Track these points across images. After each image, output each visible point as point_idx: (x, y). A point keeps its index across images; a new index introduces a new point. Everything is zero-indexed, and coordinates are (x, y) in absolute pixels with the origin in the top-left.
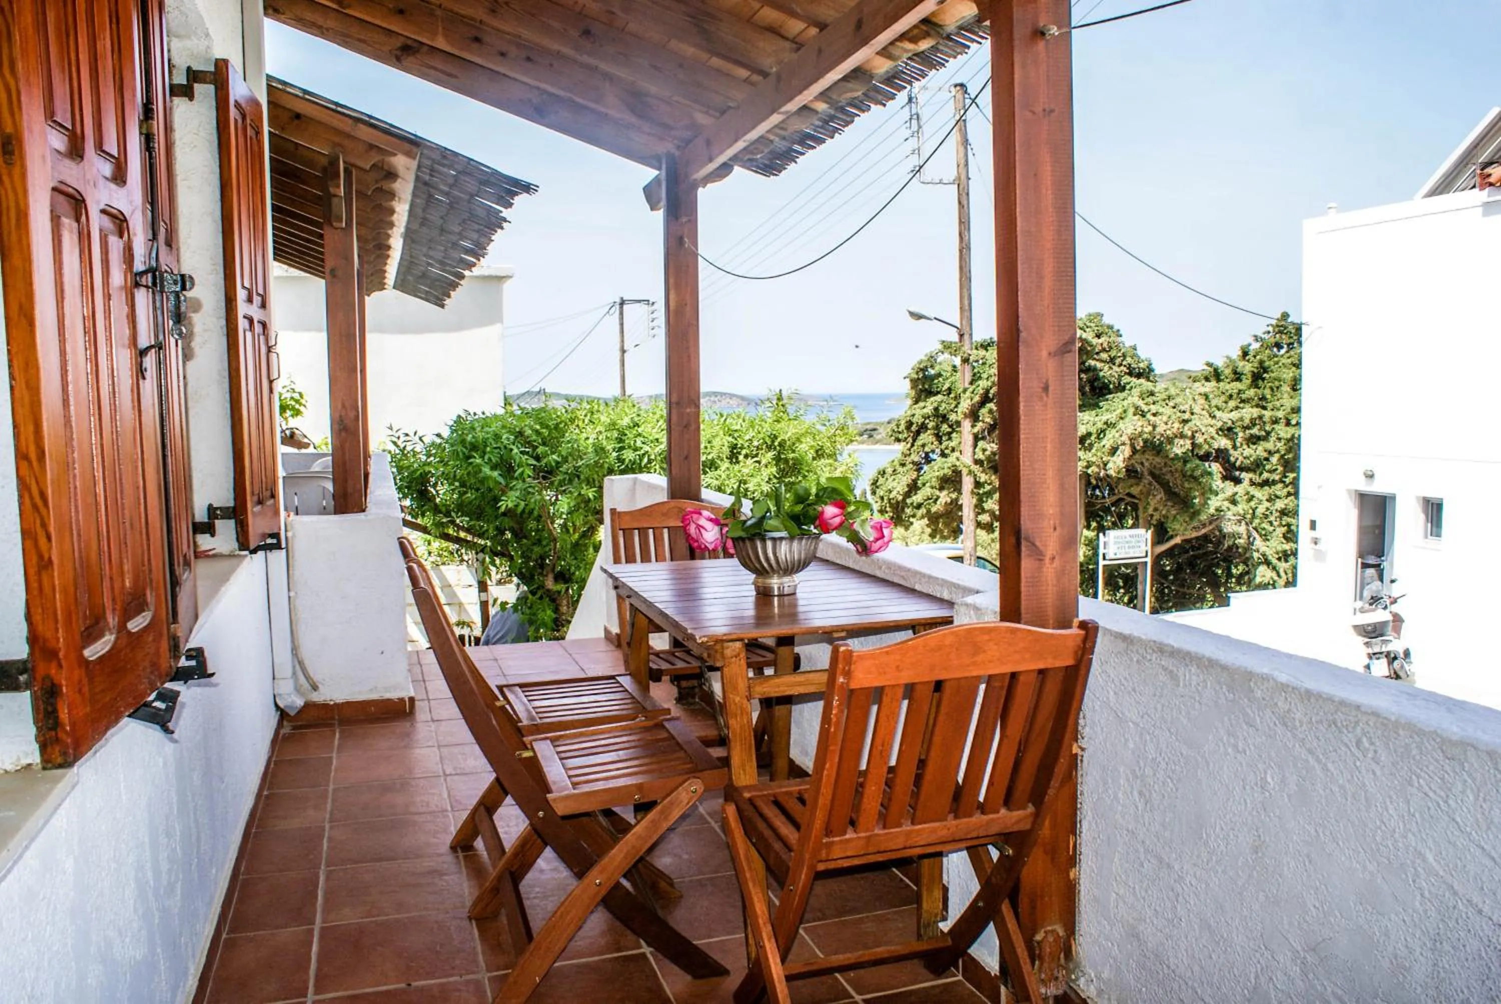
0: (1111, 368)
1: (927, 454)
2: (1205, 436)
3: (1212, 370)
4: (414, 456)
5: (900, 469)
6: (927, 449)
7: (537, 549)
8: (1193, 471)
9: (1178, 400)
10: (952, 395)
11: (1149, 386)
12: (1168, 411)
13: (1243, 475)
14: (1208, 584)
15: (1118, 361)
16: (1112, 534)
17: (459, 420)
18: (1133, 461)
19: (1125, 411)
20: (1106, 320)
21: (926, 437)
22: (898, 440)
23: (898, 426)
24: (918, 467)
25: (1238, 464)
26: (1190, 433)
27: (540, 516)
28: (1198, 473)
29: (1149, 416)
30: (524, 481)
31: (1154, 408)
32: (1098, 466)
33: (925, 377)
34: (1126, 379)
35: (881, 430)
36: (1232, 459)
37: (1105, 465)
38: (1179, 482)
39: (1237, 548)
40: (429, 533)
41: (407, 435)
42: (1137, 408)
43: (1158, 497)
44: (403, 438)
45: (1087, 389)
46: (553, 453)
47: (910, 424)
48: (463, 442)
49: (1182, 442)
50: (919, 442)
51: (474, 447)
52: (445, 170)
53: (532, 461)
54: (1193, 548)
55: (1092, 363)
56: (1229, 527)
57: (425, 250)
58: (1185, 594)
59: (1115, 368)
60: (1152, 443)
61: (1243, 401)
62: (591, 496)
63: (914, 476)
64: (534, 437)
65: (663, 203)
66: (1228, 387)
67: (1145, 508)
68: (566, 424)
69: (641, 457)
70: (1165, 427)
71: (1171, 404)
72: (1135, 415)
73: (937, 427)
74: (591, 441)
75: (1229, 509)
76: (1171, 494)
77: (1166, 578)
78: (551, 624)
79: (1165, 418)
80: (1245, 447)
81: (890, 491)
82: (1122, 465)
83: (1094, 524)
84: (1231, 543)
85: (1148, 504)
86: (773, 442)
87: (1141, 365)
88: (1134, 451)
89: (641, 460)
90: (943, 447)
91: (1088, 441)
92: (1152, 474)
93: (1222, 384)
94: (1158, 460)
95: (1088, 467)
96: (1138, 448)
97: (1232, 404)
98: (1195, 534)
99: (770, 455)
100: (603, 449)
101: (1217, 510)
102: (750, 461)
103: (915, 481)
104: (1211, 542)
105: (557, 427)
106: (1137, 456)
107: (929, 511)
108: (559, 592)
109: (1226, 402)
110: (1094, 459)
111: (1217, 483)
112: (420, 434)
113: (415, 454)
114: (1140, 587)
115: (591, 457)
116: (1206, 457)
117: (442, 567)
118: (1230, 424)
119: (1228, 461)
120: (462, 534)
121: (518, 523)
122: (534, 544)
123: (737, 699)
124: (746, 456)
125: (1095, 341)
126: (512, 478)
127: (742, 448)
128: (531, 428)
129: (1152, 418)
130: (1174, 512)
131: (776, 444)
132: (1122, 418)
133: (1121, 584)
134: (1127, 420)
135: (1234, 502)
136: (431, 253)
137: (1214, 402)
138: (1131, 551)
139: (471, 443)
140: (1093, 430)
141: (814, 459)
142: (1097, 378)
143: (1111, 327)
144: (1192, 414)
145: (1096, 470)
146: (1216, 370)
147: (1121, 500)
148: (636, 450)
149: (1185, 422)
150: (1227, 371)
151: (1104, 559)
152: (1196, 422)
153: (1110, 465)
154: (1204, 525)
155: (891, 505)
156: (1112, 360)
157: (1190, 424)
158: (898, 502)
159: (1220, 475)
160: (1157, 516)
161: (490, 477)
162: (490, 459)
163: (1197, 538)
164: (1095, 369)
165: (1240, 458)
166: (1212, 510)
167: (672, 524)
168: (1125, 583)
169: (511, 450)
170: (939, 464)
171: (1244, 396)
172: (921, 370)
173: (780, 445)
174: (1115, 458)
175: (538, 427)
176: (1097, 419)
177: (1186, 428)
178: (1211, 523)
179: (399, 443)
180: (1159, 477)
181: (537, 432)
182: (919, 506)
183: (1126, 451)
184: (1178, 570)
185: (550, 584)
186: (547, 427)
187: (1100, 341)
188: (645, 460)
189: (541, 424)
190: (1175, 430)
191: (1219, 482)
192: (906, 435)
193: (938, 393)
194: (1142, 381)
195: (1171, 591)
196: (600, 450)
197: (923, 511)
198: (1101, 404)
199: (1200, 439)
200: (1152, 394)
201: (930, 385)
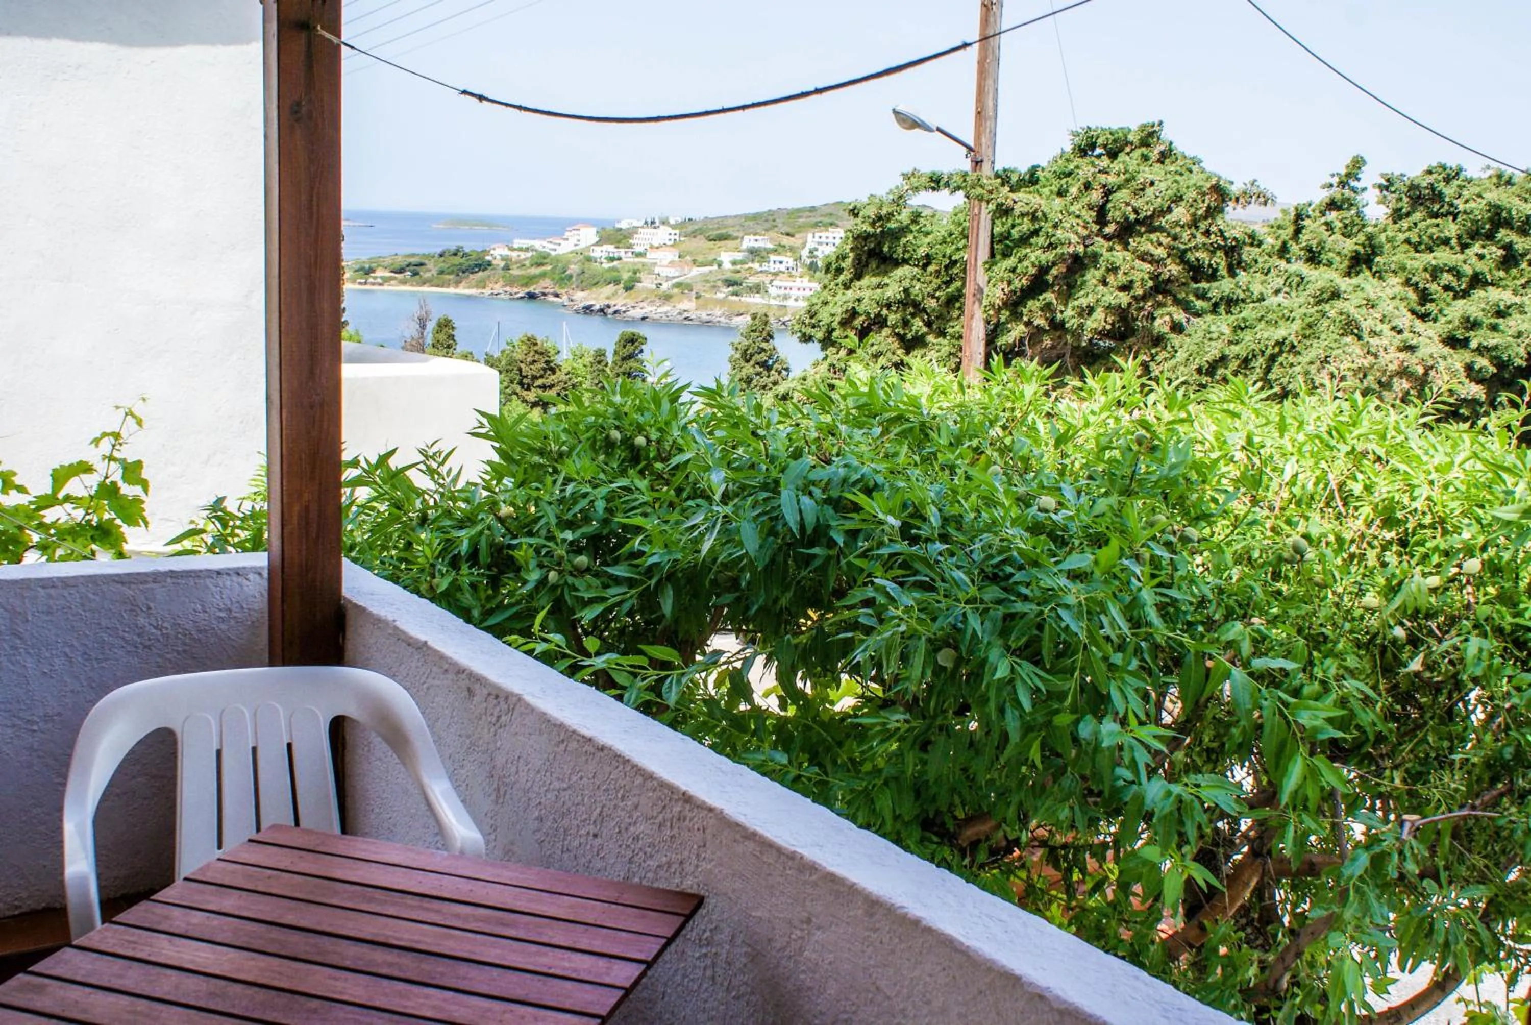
10: (931, 268)
35: (430, 265)
201: (890, 248)
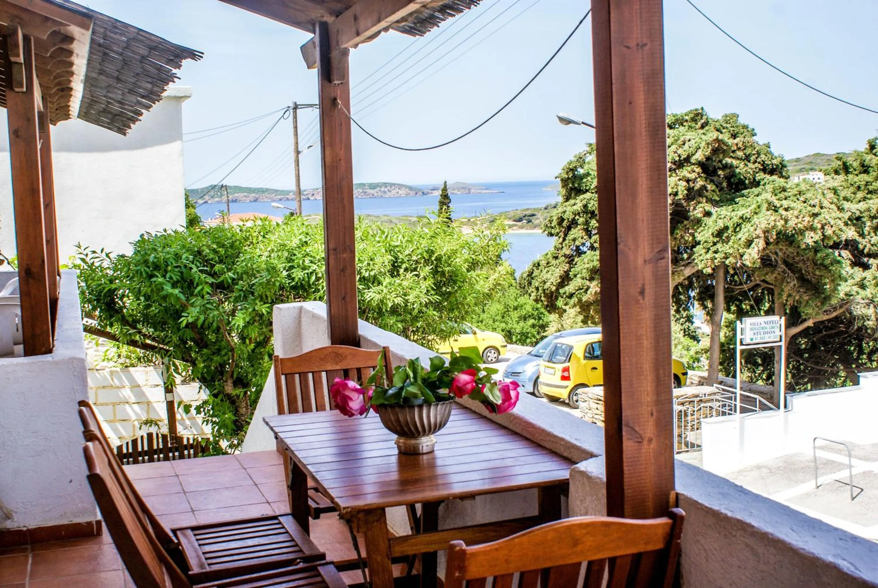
0: (746, 165)
1: (578, 247)
2: (834, 229)
3: (840, 163)
4: (101, 271)
5: (553, 262)
6: (577, 243)
7: (216, 358)
8: (823, 260)
9: (809, 195)
11: (781, 182)
12: (798, 205)
13: (872, 261)
14: (840, 360)
15: (753, 158)
16: (748, 321)
17: (142, 240)
18: (768, 251)
19: (759, 207)
20: (742, 121)
21: (577, 232)
22: (551, 235)
23: (551, 221)
24: (570, 260)
25: (866, 251)
26: (819, 226)
27: (218, 328)
28: (827, 262)
29: (781, 211)
30: (203, 297)
31: (785, 203)
32: (735, 257)
33: (574, 176)
34: (760, 176)
35: (539, 215)
36: (861, 247)
37: (742, 256)
38: (810, 269)
39: (867, 329)
40: (117, 340)
41: (94, 252)
42: (769, 204)
43: (792, 284)
44: (90, 256)
45: (725, 184)
46: (229, 270)
47: (561, 220)
48: (146, 262)
49: (812, 234)
50: (570, 237)
51: (157, 267)
52: (117, 37)
53: (210, 280)
54: (827, 328)
55: (729, 160)
56: (858, 310)
57: (104, 92)
58: (819, 372)
59: (750, 165)
60: (785, 234)
61: (870, 192)
62: (264, 312)
63: (566, 268)
64: (212, 256)
65: (318, 63)
66: (856, 179)
67: (780, 294)
68: (241, 242)
69: (309, 275)
70: (796, 221)
71: (802, 199)
72: (768, 210)
73: (587, 223)
74: (264, 258)
75: (858, 293)
76: (803, 281)
77: (801, 356)
78: (232, 426)
79: (796, 213)
80: (872, 234)
81: (545, 282)
82: (756, 257)
83: (733, 308)
84: (860, 325)
85: (782, 290)
86: (430, 256)
87: (775, 162)
88: (768, 243)
89: (309, 278)
90: (592, 240)
91: (726, 235)
92: (785, 262)
93: (850, 176)
94: (791, 250)
95: (726, 258)
96: (771, 240)
97: (860, 195)
98: (826, 317)
99: (428, 269)
100: (274, 268)
101: (846, 295)
102: (409, 275)
103: (567, 273)
104: (842, 323)
105: (232, 246)
106: (771, 247)
107: (580, 300)
108: (238, 396)
109: (854, 193)
110: (731, 251)
111: (847, 269)
112: (106, 251)
113: (102, 269)
114: (776, 365)
115: (265, 276)
116: (836, 246)
117: (130, 369)
118: (858, 214)
119: (857, 248)
120: (148, 341)
121: (200, 334)
122: (214, 354)
123: (379, 559)
124: (406, 270)
125: (731, 142)
126: (192, 294)
127: (403, 262)
128: (208, 246)
129: (784, 213)
130: (806, 298)
131: (433, 258)
132: (756, 213)
133: (759, 361)
134: (760, 215)
135: (863, 287)
136: (110, 95)
137: (843, 194)
138: (767, 336)
139: (153, 263)
140: (730, 224)
141: (468, 271)
142: (733, 175)
143: (745, 127)
144: (822, 208)
145: (733, 261)
146: (844, 164)
147: (757, 286)
148: (304, 269)
149: (815, 215)
150: (856, 164)
151: (742, 344)
152: (826, 215)
153: (745, 257)
154: (835, 309)
155: (546, 295)
156: (747, 158)
157: (819, 218)
158: (552, 293)
159: (849, 262)
160: (790, 302)
161: (172, 294)
162: (171, 278)
163: (829, 320)
164: (731, 166)
165: (868, 245)
166: (842, 295)
167: (330, 368)
168: (764, 361)
169: (191, 268)
170: (589, 257)
171: (871, 188)
172: (571, 170)
173: (436, 259)
174: (749, 251)
175: (215, 246)
176: (733, 214)
177: (816, 221)
178: (841, 307)
179: (88, 259)
180: (792, 265)
181: (215, 251)
182: (571, 296)
183: (761, 244)
184: (814, 347)
185: (229, 389)
186: (223, 246)
187: (736, 141)
188: (313, 278)
189: (218, 243)
190: (805, 223)
191: (848, 269)
192: (558, 230)
193: (587, 191)
194: (775, 177)
195: (806, 367)
196: (272, 270)
197: (575, 300)
198: (737, 200)
199: (829, 232)
200: (784, 190)
201: (579, 184)
